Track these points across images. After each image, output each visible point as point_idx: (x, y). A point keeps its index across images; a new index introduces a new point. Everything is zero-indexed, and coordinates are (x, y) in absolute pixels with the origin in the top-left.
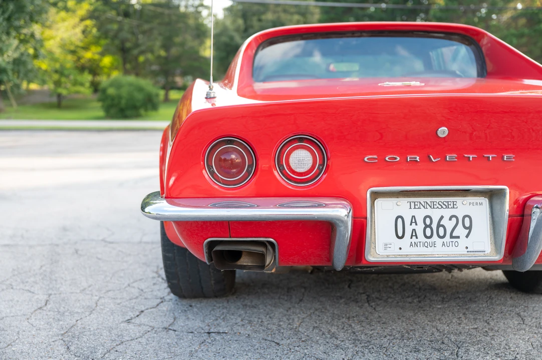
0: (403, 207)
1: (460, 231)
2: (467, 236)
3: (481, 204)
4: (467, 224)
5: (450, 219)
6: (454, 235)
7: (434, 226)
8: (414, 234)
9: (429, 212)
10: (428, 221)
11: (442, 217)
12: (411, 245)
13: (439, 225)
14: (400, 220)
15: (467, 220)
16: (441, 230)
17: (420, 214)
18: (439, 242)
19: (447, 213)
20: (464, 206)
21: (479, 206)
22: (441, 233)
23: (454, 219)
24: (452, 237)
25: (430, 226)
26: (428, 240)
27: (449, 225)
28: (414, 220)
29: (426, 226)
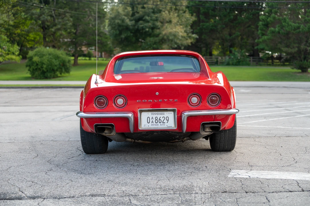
0: (149, 114)
1: (165, 121)
2: (167, 123)
3: (171, 113)
4: (167, 119)
5: (163, 118)
6: (164, 122)
7: (158, 120)
8: (152, 122)
9: (157, 116)
10: (156, 119)
11: (160, 117)
12: (152, 125)
13: (159, 119)
14: (148, 118)
15: (167, 118)
16: (160, 121)
17: (154, 116)
18: (159, 124)
19: (162, 116)
20: (166, 114)
21: (171, 114)
22: (160, 122)
23: (164, 118)
24: (163, 123)
25: (157, 120)
26: (156, 124)
27: (162, 119)
28: (152, 118)
29: (156, 120)
